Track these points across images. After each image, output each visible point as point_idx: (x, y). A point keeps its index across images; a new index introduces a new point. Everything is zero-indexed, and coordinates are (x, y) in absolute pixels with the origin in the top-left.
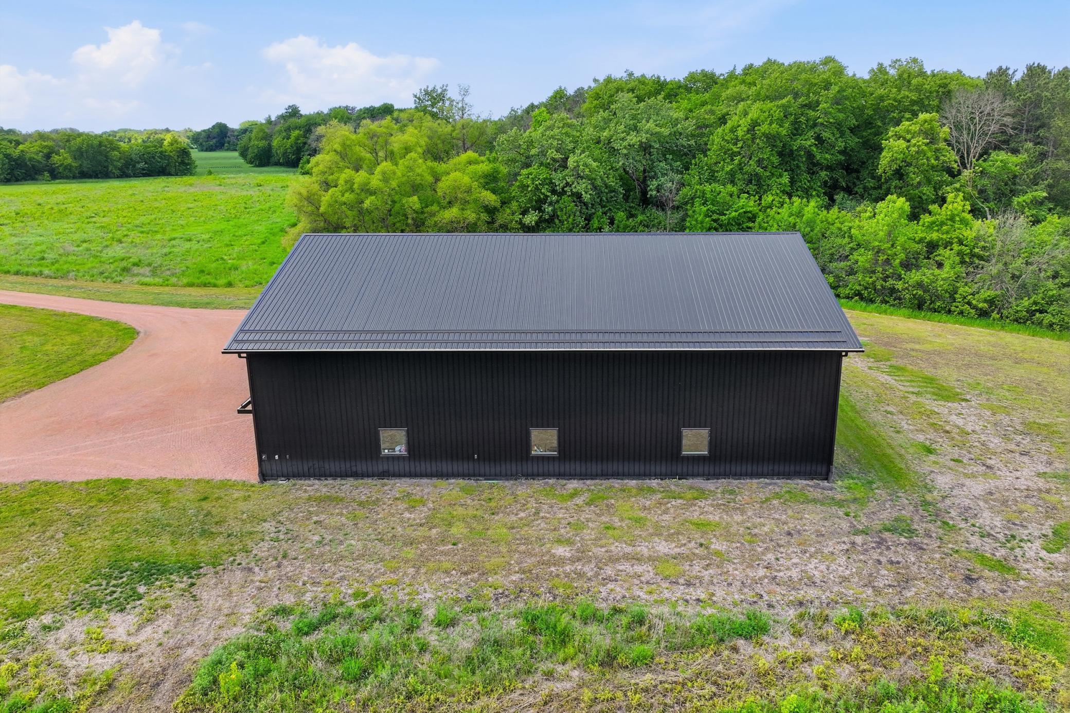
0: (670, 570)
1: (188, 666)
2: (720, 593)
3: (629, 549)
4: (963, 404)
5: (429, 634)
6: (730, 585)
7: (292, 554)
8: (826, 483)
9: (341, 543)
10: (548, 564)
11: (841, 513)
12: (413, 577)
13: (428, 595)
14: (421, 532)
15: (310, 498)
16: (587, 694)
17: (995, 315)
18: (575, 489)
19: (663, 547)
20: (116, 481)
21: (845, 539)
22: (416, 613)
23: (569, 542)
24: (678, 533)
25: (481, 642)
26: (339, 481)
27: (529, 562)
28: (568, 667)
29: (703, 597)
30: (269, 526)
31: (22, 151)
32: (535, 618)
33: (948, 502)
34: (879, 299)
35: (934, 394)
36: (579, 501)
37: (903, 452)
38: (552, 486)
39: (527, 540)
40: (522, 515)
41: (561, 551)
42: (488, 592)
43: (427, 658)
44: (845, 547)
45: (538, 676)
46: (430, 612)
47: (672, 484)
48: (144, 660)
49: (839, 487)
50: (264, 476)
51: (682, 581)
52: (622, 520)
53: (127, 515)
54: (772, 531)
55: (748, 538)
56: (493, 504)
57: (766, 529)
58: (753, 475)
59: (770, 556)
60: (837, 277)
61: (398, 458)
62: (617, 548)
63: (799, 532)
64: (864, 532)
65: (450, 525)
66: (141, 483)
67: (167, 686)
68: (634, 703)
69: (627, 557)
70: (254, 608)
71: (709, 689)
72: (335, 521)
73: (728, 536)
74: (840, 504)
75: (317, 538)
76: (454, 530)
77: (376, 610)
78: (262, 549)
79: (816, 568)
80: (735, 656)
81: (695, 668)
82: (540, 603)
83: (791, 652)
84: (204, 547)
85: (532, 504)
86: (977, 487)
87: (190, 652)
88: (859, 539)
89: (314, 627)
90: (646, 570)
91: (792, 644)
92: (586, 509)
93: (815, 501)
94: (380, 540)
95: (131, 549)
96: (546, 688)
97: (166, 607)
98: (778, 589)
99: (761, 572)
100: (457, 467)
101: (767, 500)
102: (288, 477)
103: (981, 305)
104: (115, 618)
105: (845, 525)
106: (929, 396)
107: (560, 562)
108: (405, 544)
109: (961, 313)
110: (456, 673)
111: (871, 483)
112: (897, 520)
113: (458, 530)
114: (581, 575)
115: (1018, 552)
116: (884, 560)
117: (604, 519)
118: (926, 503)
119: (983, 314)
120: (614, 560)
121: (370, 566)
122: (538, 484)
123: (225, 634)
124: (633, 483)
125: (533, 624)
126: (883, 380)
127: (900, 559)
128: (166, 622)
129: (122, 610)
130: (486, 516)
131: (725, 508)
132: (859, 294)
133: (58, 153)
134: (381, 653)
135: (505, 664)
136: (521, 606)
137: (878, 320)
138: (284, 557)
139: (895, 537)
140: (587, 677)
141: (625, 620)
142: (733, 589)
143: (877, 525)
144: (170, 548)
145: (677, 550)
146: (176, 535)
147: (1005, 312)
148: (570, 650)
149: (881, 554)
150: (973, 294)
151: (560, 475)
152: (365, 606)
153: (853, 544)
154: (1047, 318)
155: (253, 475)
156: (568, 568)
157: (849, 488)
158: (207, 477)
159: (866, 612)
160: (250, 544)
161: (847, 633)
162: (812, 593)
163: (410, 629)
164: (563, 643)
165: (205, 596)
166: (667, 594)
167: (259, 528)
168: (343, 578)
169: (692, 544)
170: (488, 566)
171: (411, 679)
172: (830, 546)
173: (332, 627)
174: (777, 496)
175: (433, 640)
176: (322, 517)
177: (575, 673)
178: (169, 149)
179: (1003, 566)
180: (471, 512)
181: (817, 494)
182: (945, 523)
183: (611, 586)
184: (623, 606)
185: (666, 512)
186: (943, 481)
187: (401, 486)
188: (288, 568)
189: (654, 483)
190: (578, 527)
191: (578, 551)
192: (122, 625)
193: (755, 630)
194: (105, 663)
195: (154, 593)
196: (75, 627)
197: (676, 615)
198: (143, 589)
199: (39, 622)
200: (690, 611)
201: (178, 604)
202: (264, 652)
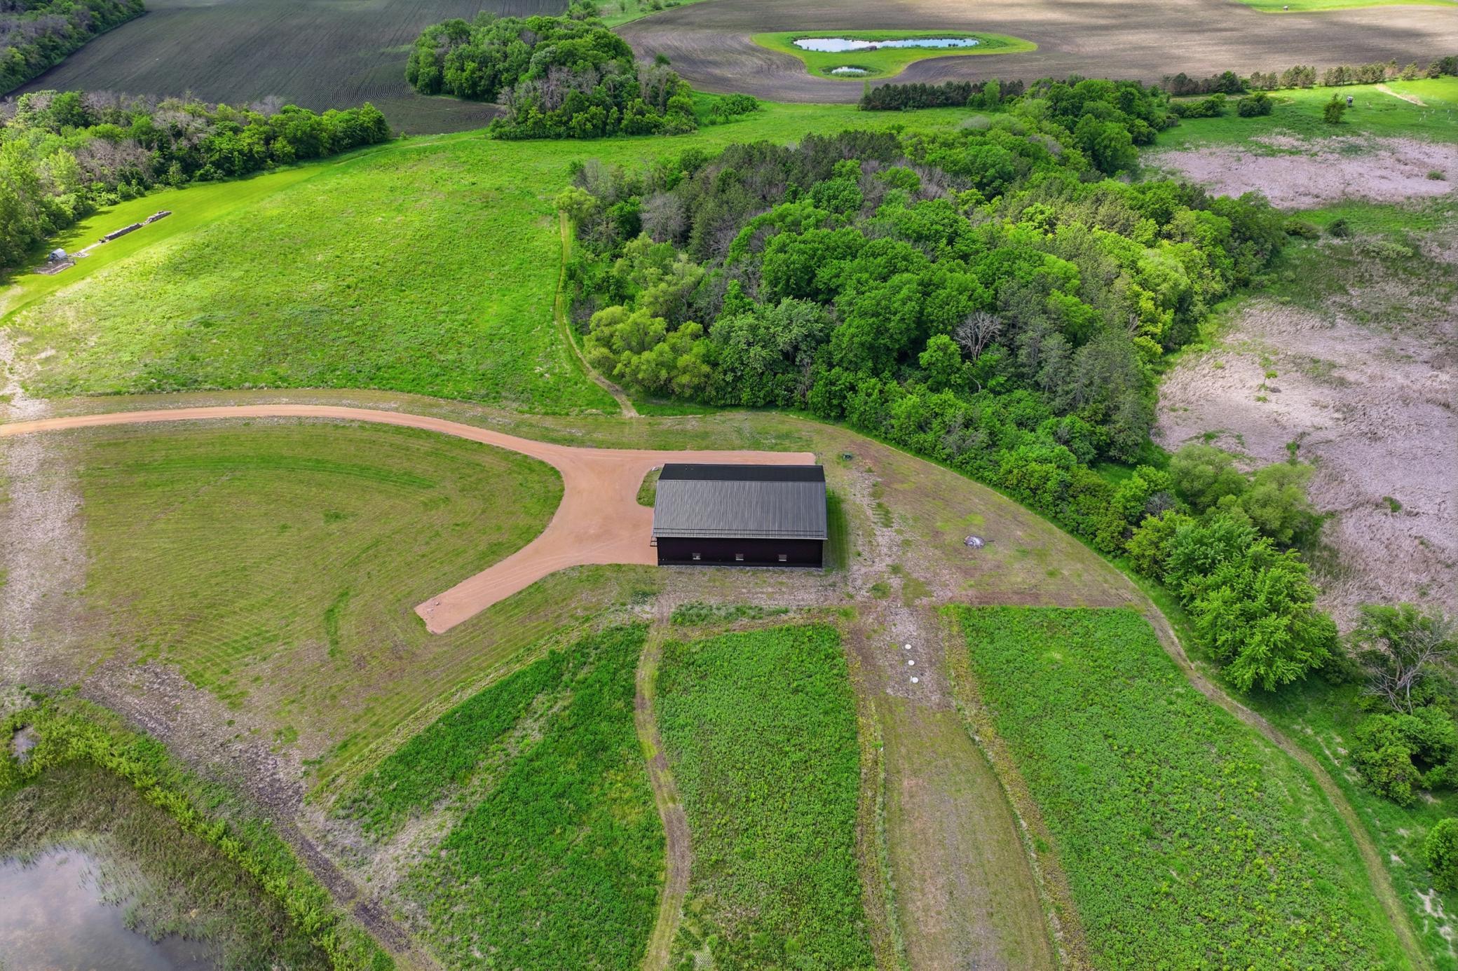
1: (667, 617)
3: (761, 590)
5: (715, 610)
11: (819, 579)
16: (748, 624)
22: (711, 606)
25: (727, 613)
26: (681, 566)
29: (773, 603)
42: (725, 602)
45: (739, 621)
46: (714, 606)
48: (657, 616)
50: (660, 564)
61: (698, 561)
67: (665, 621)
68: (758, 626)
70: (674, 604)
71: (773, 624)
74: (820, 576)
75: (681, 585)
77: (702, 606)
78: (669, 588)
80: (780, 617)
81: (771, 620)
83: (792, 617)
87: (665, 614)
89: (690, 609)
91: (793, 615)
96: (741, 623)
97: (654, 604)
98: (795, 602)
104: (645, 606)
110: (722, 620)
123: (671, 610)
125: (737, 609)
128: (656, 607)
129: (645, 604)
136: (733, 605)
140: (751, 621)
144: (646, 588)
146: (645, 584)
148: (746, 615)
151: (744, 565)
152: (699, 604)
161: (806, 613)
162: (802, 603)
163: (711, 610)
164: (744, 614)
165: (661, 601)
167: (665, 582)
171: (714, 620)
173: (693, 609)
175: (716, 612)
176: (681, 578)
177: (747, 620)
184: (758, 605)
189: (771, 568)
192: (647, 608)
193: (786, 612)
194: (649, 616)
195: (649, 599)
196: (637, 609)
197: (769, 607)
198: (646, 599)
199: (630, 607)
200: (771, 606)
201: (656, 603)
202: (682, 614)
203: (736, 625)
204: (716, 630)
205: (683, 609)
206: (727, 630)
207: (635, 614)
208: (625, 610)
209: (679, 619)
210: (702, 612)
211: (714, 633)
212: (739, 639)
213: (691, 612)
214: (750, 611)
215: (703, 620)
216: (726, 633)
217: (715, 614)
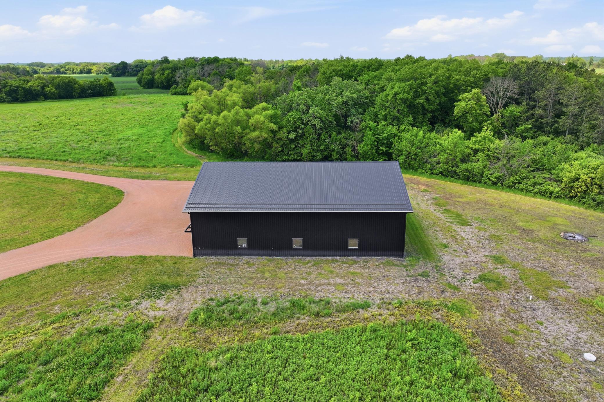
0: (340, 288)
1: (185, 315)
2: (356, 295)
3: (327, 281)
4: (468, 227)
5: (259, 306)
6: (360, 293)
7: (210, 282)
8: (402, 259)
9: (227, 278)
10: (298, 286)
11: (404, 270)
12: (253, 290)
13: (258, 295)
14: (254, 275)
15: (213, 263)
16: (310, 323)
17: (499, 184)
18: (309, 260)
19: (339, 281)
20: (141, 257)
21: (404, 279)
22: (255, 300)
23: (306, 279)
24: (345, 276)
25: (277, 309)
26: (222, 257)
27: (292, 285)
28: (305, 316)
29: (350, 296)
30: (200, 273)
31: (30, 86)
32: (294, 302)
33: (445, 266)
34: (450, 175)
35: (458, 222)
36: (310, 265)
37: (435, 247)
38: (301, 259)
39: (291, 278)
40: (289, 269)
41: (303, 282)
42: (278, 294)
43: (260, 313)
44: (403, 281)
45: (295, 319)
46: (260, 300)
47: (345, 258)
48: (171, 313)
49: (406, 261)
50: (195, 255)
51: (344, 291)
52: (325, 271)
53: (150, 269)
54: (378, 275)
55: (369, 278)
56: (279, 266)
57: (376, 275)
58: (375, 256)
59: (376, 284)
60: (432, 165)
61: (244, 249)
62: (323, 281)
63: (388, 276)
64: (411, 276)
65: (264, 273)
66: (151, 257)
67: (180, 320)
68: (325, 325)
69: (326, 284)
70: (201, 299)
71: (348, 322)
72: (223, 271)
73: (362, 277)
74: (405, 266)
75: (218, 277)
76: (266, 275)
77: (242, 300)
78: (200, 280)
79: (390, 288)
80: (358, 314)
81: (345, 317)
82: (296, 298)
83: (376, 313)
84: (179, 279)
85: (293, 266)
86: (458, 260)
87: (184, 311)
88: (408, 279)
89: (223, 304)
90: (332, 288)
91: (377, 311)
92: (313, 267)
93: (396, 265)
94: (240, 278)
95: (155, 280)
96: (297, 322)
97: (173, 298)
98: (376, 294)
99: (372, 289)
100: (265, 252)
101: (379, 265)
102: (204, 255)
103: (493, 180)
104: (158, 301)
105: (405, 274)
106: (455, 223)
107: (303, 285)
108: (249, 279)
109: (486, 183)
110: (269, 317)
111: (419, 259)
112: (424, 272)
113: (267, 274)
114: (310, 289)
115: (464, 283)
116: (415, 285)
117: (319, 271)
118: (437, 266)
119: (495, 184)
120: (321, 285)
121: (238, 286)
122: (296, 258)
123: (194, 306)
124: (330, 258)
125: (294, 304)
126: (438, 216)
127: (421, 285)
128: (174, 302)
129: (159, 299)
130: (277, 270)
131: (363, 268)
132: (441, 173)
133: (48, 86)
134: (245, 312)
135: (285, 315)
136: (289, 299)
137: (448, 185)
138: (208, 283)
139: (421, 278)
140: (310, 319)
141: (323, 303)
142: (361, 294)
143: (416, 274)
144: (168, 280)
145: (344, 282)
146: (169, 276)
147: (504, 183)
148: (305, 311)
149: (415, 284)
150: (491, 175)
151: (303, 255)
152: (239, 298)
153: (406, 280)
154: (521, 186)
155: (191, 255)
156: (305, 287)
157: (410, 261)
158: (174, 255)
159: (403, 301)
160: (195, 279)
161: (396, 307)
162: (388, 296)
163: (254, 305)
164: (303, 309)
165: (185, 295)
166: (338, 296)
167: (197, 273)
168: (229, 290)
169: (349, 280)
170: (278, 286)
171: (256, 318)
172: (398, 281)
173: (228, 304)
174: (383, 263)
175: (261, 308)
176: (218, 270)
177: (307, 318)
178: (103, 83)
179: (456, 288)
180: (271, 268)
181: (397, 263)
182: (442, 273)
183: (320, 293)
184: (323, 299)
185: (341, 269)
186: (446, 258)
187: (245, 258)
188: (210, 287)
189: (338, 258)
190: (309, 274)
191: (309, 281)
192: (160, 303)
193: (366, 306)
194: (159, 314)
195: (167, 294)
196: (146, 303)
197: (341, 302)
198: (163, 293)
199: (133, 303)
200: (345, 300)
201: (176, 297)
202: (209, 311)
203: (290, 325)
204: (257, 333)
205: (213, 304)
206: (275, 333)
207: (137, 312)
208: (125, 306)
209: (203, 316)
210: (240, 307)
211: (254, 337)
212: (294, 345)
213: (224, 307)
214: (313, 306)
215: (240, 318)
216: (273, 336)
217: (259, 311)
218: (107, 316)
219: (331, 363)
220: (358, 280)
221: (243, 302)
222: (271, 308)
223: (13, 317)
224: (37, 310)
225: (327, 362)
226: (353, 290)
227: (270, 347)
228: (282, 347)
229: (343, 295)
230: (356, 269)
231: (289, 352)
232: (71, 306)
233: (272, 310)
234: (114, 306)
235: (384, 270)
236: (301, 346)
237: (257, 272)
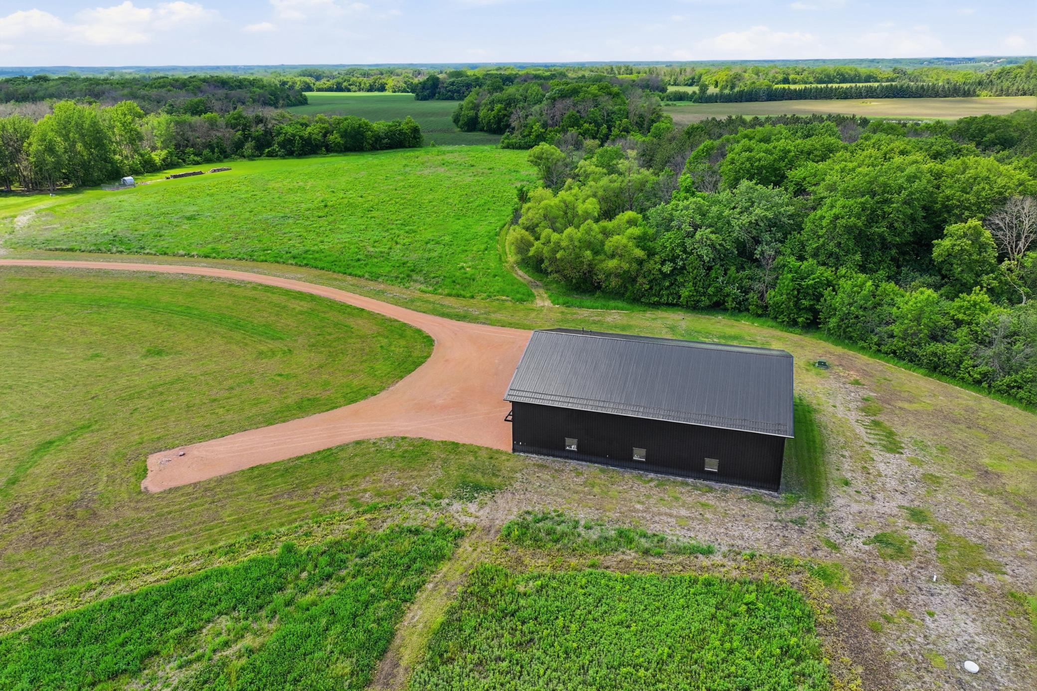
0: (683, 523)
1: (498, 526)
2: (700, 535)
3: (668, 511)
4: (897, 456)
5: (581, 530)
7: (529, 490)
8: (775, 494)
9: (548, 488)
10: (632, 511)
11: (774, 510)
12: (577, 508)
13: (582, 516)
14: (581, 488)
15: (535, 465)
16: (635, 561)
18: (652, 478)
19: (683, 512)
20: (454, 443)
21: (768, 522)
22: (577, 522)
23: (643, 503)
24: (693, 507)
25: (600, 537)
26: (546, 458)
27: (624, 509)
28: (631, 551)
29: (693, 536)
30: (519, 476)
32: (622, 532)
33: (833, 513)
36: (652, 484)
37: (831, 482)
38: (641, 475)
39: (625, 499)
40: (625, 487)
41: (639, 506)
42: (606, 519)
43: (580, 538)
44: (767, 526)
45: (619, 552)
46: (582, 523)
47: (699, 482)
48: (483, 522)
49: (781, 498)
50: (515, 451)
51: (687, 528)
52: (669, 496)
54: (736, 513)
55: (723, 514)
56: (613, 480)
57: (732, 512)
58: (739, 484)
59: (730, 524)
60: (880, 337)
61: (573, 451)
62: (664, 509)
63: (747, 516)
64: (780, 521)
65: (593, 487)
68: (651, 567)
69: (666, 514)
70: (517, 510)
71: (680, 568)
72: (546, 477)
73: (715, 513)
74: (777, 506)
76: (594, 490)
77: (562, 519)
78: (518, 485)
81: (678, 561)
82: (625, 526)
83: (718, 562)
85: (631, 482)
86: (855, 508)
87: (498, 522)
88: (775, 524)
89: (540, 521)
90: (672, 521)
91: (720, 560)
92: (654, 488)
93: (764, 502)
94: (564, 489)
95: (469, 478)
96: (621, 557)
97: (486, 503)
99: (722, 530)
100: (599, 459)
101: (741, 498)
102: (525, 452)
104: (470, 505)
105: (772, 516)
107: (637, 511)
108: (574, 492)
110: (590, 546)
111: (799, 497)
112: (799, 518)
113: (596, 490)
114: (644, 518)
115: (850, 541)
116: (781, 534)
117: (661, 495)
118: (820, 512)
120: (660, 514)
121: (560, 500)
122: (635, 472)
123: (508, 518)
124: (680, 479)
125: (621, 534)
127: (789, 535)
128: (487, 509)
129: (471, 502)
130: (609, 485)
131: (719, 499)
134: (564, 534)
135: (608, 546)
136: (617, 526)
138: (526, 490)
139: (793, 526)
140: (637, 556)
141: (657, 539)
143: (788, 518)
144: (482, 479)
145: (689, 515)
146: (484, 474)
148: (633, 546)
149: (782, 532)
150: (974, 367)
151: (645, 471)
152: (558, 516)
153: (771, 525)
155: (511, 450)
156: (640, 514)
157: (786, 498)
158: (490, 446)
159: (759, 554)
160: (513, 483)
161: (744, 560)
163: (575, 528)
164: (631, 543)
165: (499, 501)
166: (678, 532)
167: (515, 476)
168: (550, 503)
169: (697, 513)
170: (607, 508)
171: (574, 545)
172: (760, 524)
173: (546, 521)
174: (747, 497)
175: (583, 533)
176: (540, 475)
177: (633, 554)
179: (836, 547)
180: (603, 482)
181: (768, 499)
182: (823, 523)
183: (655, 525)
184: (658, 533)
185: (690, 496)
186: (838, 502)
187: (573, 464)
188: (528, 495)
189: (690, 481)
190: (648, 497)
191: (646, 507)
192: (472, 507)
193: (708, 552)
194: (471, 521)
195: (480, 497)
196: (457, 506)
197: (678, 540)
198: (476, 495)
199: (445, 502)
200: (685, 540)
201: (489, 503)
202: (524, 526)
203: (611, 560)
204: (574, 562)
205: (529, 518)
206: (593, 566)
207: (447, 514)
208: (436, 505)
209: (517, 533)
210: (559, 528)
211: (569, 566)
212: (611, 584)
213: (540, 525)
214: (643, 540)
215: (557, 541)
216: (590, 570)
217: (579, 535)
218: (417, 514)
219: (647, 612)
220: (708, 516)
221: (563, 522)
222: (594, 535)
223: (328, 500)
224: (349, 495)
225: (644, 610)
226: (698, 527)
227: (584, 581)
228: (596, 584)
229: (683, 532)
230: (710, 499)
231: (604, 591)
232: (380, 496)
233: (595, 537)
234: (423, 503)
235: (746, 507)
236: (618, 586)
237: (584, 484)
